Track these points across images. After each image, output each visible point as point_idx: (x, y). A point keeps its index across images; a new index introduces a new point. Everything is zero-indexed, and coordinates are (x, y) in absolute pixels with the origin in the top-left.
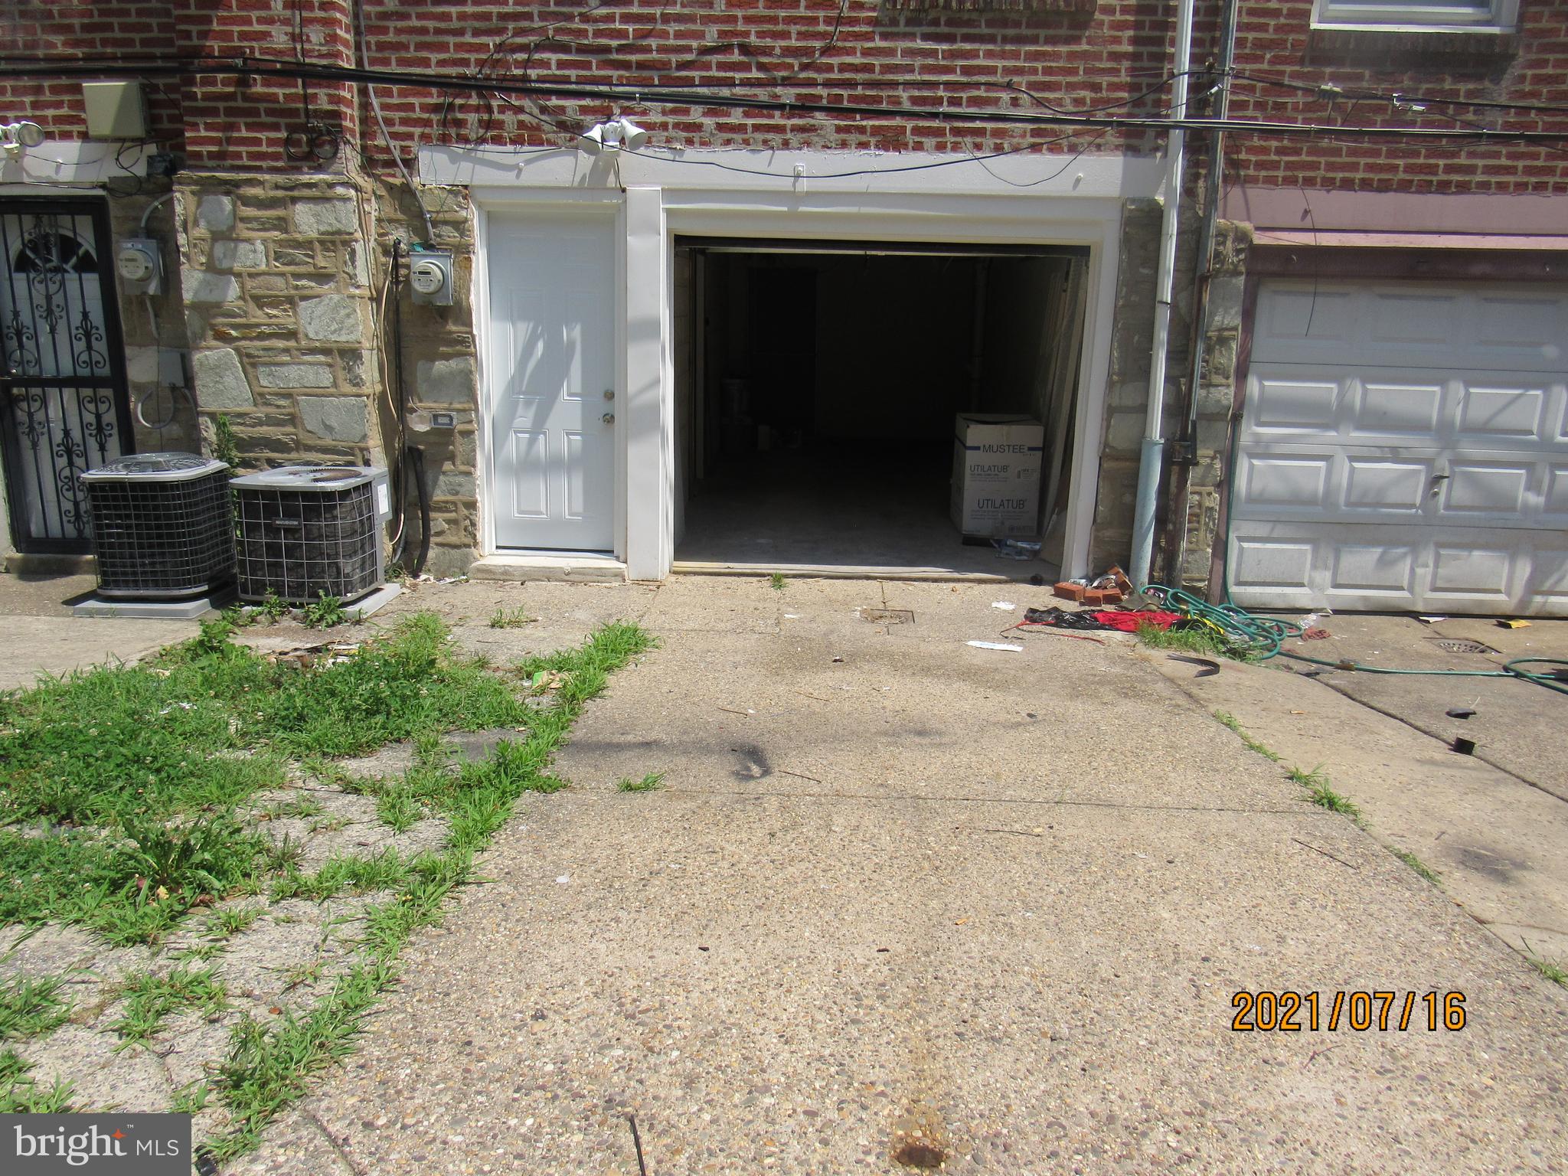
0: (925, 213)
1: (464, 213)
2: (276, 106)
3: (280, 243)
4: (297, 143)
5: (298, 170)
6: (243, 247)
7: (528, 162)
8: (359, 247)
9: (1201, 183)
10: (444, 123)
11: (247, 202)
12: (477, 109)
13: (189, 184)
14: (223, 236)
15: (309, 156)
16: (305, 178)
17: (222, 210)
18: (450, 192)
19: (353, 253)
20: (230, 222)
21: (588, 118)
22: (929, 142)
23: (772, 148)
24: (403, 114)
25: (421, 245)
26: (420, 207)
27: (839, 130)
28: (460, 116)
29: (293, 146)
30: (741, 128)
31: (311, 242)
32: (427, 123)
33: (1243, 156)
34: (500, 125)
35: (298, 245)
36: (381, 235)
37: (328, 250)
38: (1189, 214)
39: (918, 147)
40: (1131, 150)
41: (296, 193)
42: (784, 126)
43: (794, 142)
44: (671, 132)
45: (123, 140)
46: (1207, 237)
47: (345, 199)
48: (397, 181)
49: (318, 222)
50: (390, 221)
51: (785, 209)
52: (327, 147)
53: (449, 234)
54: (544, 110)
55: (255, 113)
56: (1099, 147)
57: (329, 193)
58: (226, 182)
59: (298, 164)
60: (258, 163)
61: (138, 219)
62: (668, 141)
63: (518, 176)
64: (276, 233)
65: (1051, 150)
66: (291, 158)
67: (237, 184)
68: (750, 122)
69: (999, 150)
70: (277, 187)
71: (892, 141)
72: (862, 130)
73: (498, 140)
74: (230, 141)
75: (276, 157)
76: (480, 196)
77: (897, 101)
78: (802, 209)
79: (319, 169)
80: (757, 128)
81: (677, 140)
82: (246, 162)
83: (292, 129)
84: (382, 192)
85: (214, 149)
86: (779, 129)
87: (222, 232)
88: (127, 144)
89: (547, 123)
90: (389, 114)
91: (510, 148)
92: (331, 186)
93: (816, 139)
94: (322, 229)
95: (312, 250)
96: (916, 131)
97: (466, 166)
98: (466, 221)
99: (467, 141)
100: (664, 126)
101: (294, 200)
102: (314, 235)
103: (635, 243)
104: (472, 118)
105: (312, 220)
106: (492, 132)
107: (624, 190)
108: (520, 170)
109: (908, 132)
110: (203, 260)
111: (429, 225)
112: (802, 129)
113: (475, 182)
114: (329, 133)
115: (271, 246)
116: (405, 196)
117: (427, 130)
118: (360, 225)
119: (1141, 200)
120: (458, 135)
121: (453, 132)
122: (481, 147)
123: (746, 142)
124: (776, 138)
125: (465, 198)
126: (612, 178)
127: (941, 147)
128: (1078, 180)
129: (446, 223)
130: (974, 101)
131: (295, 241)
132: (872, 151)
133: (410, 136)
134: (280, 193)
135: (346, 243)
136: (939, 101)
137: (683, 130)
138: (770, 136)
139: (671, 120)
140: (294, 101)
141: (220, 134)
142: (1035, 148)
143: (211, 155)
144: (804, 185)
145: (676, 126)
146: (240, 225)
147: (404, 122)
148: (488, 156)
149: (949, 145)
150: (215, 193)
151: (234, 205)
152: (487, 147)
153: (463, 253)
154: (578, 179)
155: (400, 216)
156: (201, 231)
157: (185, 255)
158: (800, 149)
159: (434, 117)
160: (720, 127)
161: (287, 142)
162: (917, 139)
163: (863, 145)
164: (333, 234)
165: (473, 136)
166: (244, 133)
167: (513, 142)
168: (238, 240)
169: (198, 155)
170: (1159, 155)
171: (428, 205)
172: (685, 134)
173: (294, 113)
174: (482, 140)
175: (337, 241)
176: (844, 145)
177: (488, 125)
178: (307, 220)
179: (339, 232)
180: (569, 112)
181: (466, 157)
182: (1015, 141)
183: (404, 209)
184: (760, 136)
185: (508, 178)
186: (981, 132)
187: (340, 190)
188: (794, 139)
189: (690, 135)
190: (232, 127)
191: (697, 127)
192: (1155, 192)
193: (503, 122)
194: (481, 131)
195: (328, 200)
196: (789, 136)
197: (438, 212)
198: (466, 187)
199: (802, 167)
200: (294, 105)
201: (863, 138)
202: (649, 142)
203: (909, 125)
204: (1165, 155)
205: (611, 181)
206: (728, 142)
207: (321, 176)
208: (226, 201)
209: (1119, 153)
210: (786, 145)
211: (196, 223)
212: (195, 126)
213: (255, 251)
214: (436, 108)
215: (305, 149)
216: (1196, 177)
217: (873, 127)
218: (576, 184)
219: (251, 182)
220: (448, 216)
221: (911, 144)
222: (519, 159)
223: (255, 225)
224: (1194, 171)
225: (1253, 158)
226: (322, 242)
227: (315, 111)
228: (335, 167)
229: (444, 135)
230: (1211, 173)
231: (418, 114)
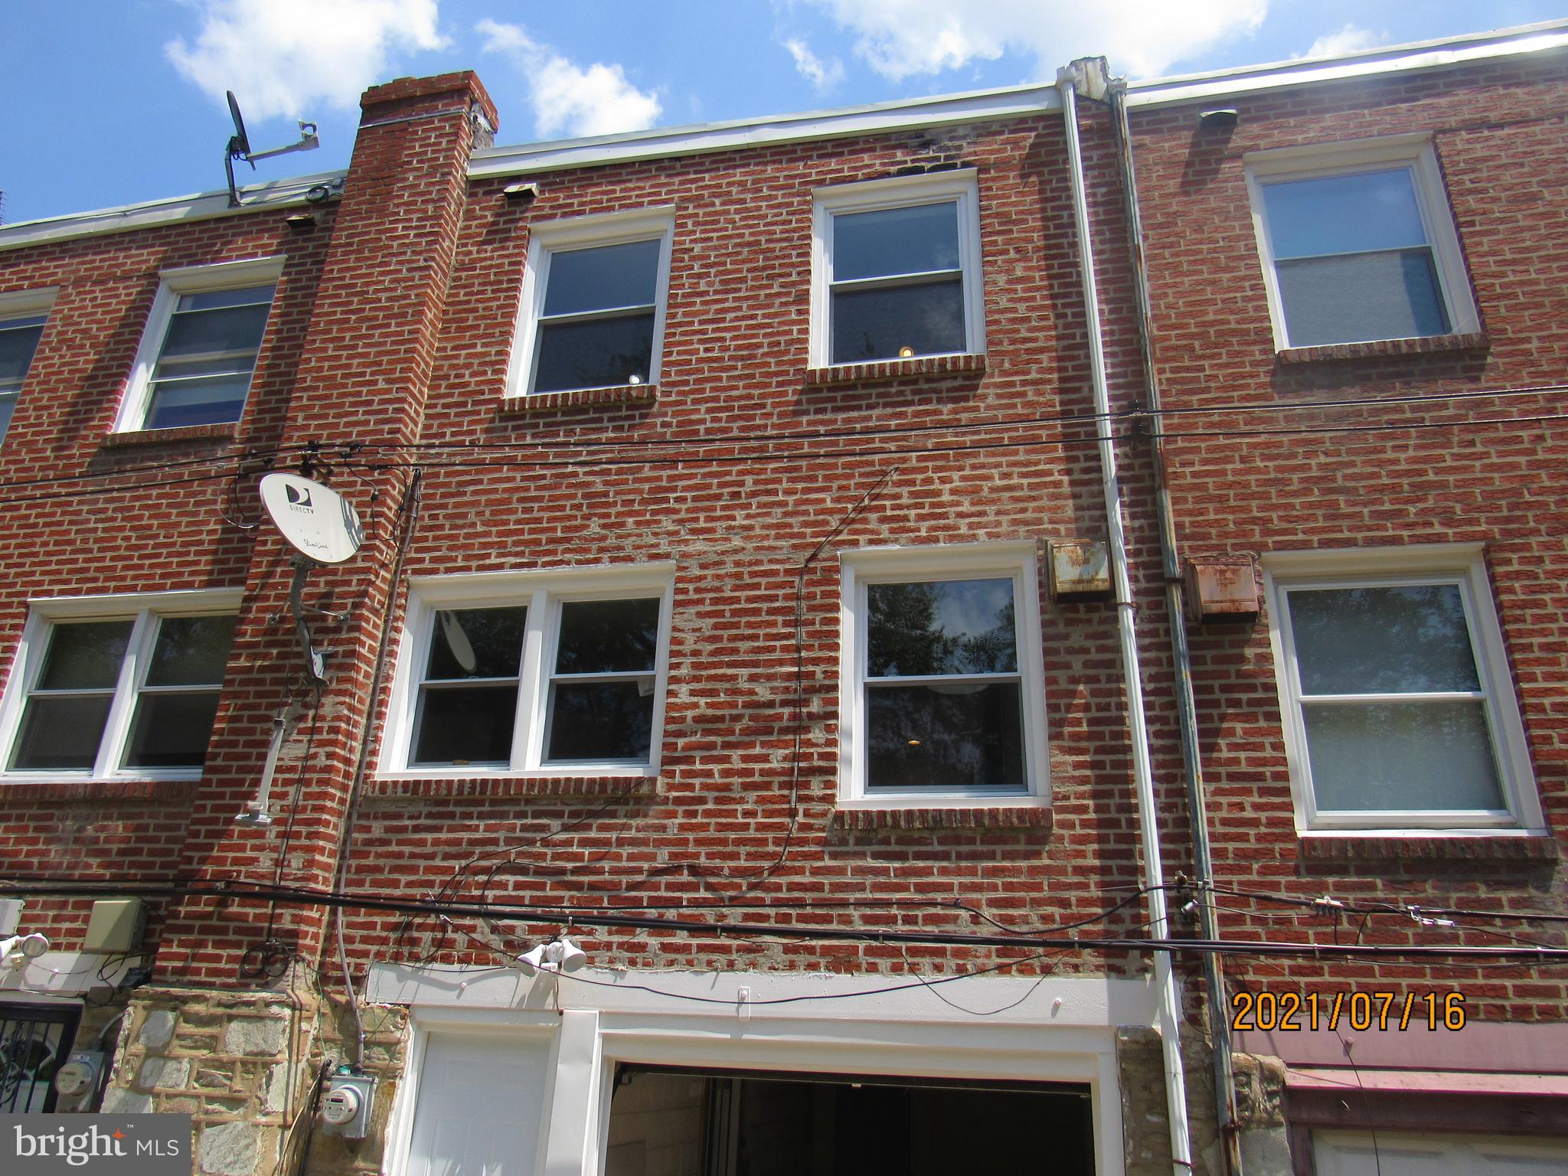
0: (883, 1043)
1: (398, 1034)
2: (244, 925)
3: (206, 1062)
4: (253, 961)
5: (245, 987)
6: (171, 1065)
7: (471, 982)
8: (279, 1071)
9: (1205, 1009)
10: (399, 942)
11: (188, 1018)
12: (433, 928)
13: (144, 999)
14: (158, 1053)
15: (260, 974)
16: (248, 996)
17: (164, 1025)
18: (390, 1011)
19: (270, 1077)
20: (166, 1039)
21: (535, 938)
22: (884, 963)
23: (716, 970)
24: (365, 932)
25: (348, 1067)
26: (357, 1027)
27: (787, 949)
28: (416, 934)
29: (249, 964)
30: (685, 949)
31: (233, 1063)
32: (384, 941)
33: (1250, 977)
34: (451, 943)
35: (221, 1065)
36: (314, 1055)
37: (248, 1072)
38: (1196, 1047)
39: (872, 968)
40: (1115, 970)
41: (234, 1011)
42: (730, 946)
43: (739, 964)
44: (615, 952)
45: (112, 953)
46: (1222, 1077)
47: (278, 1019)
48: (342, 999)
49: (247, 1041)
50: (327, 1040)
51: (728, 1036)
52: (278, 965)
53: (379, 1056)
54: (494, 930)
55: (224, 931)
56: (1076, 968)
57: (265, 1012)
58: (176, 998)
59: (248, 981)
60: (212, 979)
61: (98, 1031)
62: (611, 961)
63: (459, 997)
64: (206, 1052)
65: (1021, 972)
66: (244, 975)
67: (185, 1000)
68: (695, 942)
69: (961, 971)
70: (219, 1004)
71: (844, 963)
72: (811, 950)
73: (447, 959)
74: (195, 957)
75: (229, 973)
76: (420, 1016)
77: (846, 920)
78: (746, 1037)
79: (265, 986)
80: (702, 948)
81: (621, 961)
82: (203, 978)
83: (252, 947)
84: (326, 1009)
85: (179, 964)
86: (724, 950)
87: (156, 1049)
88: (114, 957)
89: (496, 941)
90: (351, 932)
91: (456, 966)
92: (268, 1004)
93: (763, 960)
94: (248, 1049)
95: (233, 1071)
96: (869, 951)
97: (411, 984)
98: (398, 1042)
99: (417, 959)
100: (608, 946)
101: (231, 1018)
102: (239, 1055)
103: (565, 1072)
104: (427, 936)
105: (242, 1039)
106: (442, 949)
107: (561, 1013)
108: (462, 990)
109: (861, 953)
110: (130, 1077)
111: (362, 1046)
112: (748, 950)
113: (417, 1002)
114: (284, 951)
115: (196, 1065)
116: (345, 1014)
117: (383, 948)
118: (290, 1046)
119: (1135, 1030)
120: (410, 953)
121: (405, 950)
122: (430, 966)
123: (690, 963)
124: (721, 959)
125: (403, 1018)
126: (550, 1000)
127: (897, 969)
128: (1056, 1006)
129: (379, 1044)
130: (930, 919)
131: (220, 1060)
132: (823, 973)
133: (365, 954)
134: (220, 1010)
135: (266, 1065)
136: (892, 920)
137: (627, 950)
138: (714, 957)
139: (616, 939)
140: (261, 921)
141: (188, 951)
142: (1003, 969)
143: (176, 971)
144: (747, 1011)
145: (621, 945)
146: (176, 1042)
147: (365, 940)
148: (434, 975)
149: (906, 967)
150: (163, 1009)
151: (176, 1021)
152: (436, 965)
153: (390, 1076)
154: (517, 1000)
155: (338, 1035)
156: (138, 1048)
157: (117, 1072)
158: (745, 971)
159: (393, 936)
160: (665, 947)
161: (245, 960)
162: (871, 960)
163: (812, 967)
164: (256, 1054)
165: (424, 955)
166: (210, 950)
167: (461, 961)
168: (169, 1058)
169: (163, 970)
170: (1148, 976)
171: (365, 1024)
172: (629, 955)
173: (257, 931)
174: (432, 959)
175: (259, 1063)
176: (792, 966)
177: (440, 944)
178: (237, 1039)
179: (262, 1053)
180: (518, 931)
181: (413, 976)
182: (980, 961)
183: (342, 1028)
184: (704, 957)
185: (448, 998)
186: (941, 953)
187: (275, 1009)
188: (740, 959)
189: (634, 955)
190: (202, 944)
191: (642, 947)
192: (1152, 1020)
193: (455, 941)
194: (433, 949)
195: (260, 1018)
196: (734, 956)
197: (374, 1032)
198: (407, 1006)
199: (747, 991)
200: (259, 924)
201: (813, 959)
202: (591, 962)
203: (862, 945)
204: (1154, 978)
205: (549, 1003)
206: (671, 963)
207: (264, 994)
208: (171, 1016)
209: (1101, 974)
210: (731, 966)
211: (137, 1039)
212: (169, 943)
213: (179, 1070)
214: (395, 927)
215: (259, 966)
216: (1199, 1002)
217: (822, 947)
218: (514, 1005)
219: (198, 999)
220: (379, 1037)
221: (864, 966)
222: (462, 979)
223: (188, 1042)
224: (1194, 994)
225: (1264, 980)
226: (244, 1063)
227: (277, 930)
228: (279, 986)
229: (397, 953)
230: (1212, 999)
231: (378, 932)
